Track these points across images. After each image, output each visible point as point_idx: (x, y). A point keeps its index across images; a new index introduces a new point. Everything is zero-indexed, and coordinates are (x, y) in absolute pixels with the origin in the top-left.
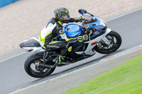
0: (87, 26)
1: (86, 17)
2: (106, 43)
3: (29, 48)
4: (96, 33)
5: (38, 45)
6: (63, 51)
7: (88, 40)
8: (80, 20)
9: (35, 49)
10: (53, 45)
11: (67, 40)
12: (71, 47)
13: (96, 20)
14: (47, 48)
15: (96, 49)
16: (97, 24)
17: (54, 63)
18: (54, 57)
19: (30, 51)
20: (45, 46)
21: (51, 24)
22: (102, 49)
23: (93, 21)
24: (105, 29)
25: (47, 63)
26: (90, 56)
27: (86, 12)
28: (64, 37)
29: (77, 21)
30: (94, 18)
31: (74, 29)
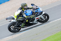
0: (35, 11)
1: (34, 7)
4: (38, 14)
5: (14, 19)
6: (24, 22)
7: (35, 17)
8: (32, 8)
9: (12, 20)
10: (20, 19)
12: (27, 20)
13: (38, 9)
15: (38, 21)
16: (39, 10)
17: (20, 26)
18: (20, 24)
19: (10, 21)
20: (16, 19)
21: (19, 10)
22: (41, 21)
23: (37, 9)
24: (42, 12)
25: (17, 27)
26: (36, 24)
27: (34, 5)
30: (37, 8)
31: (29, 12)
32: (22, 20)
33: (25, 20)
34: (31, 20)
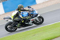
0: (30, 13)
2: (38, 20)
3: (7, 20)
5: (11, 19)
9: (9, 20)
10: (17, 19)
11: (22, 18)
13: (34, 11)
14: (14, 20)
16: (34, 12)
19: (7, 21)
23: (33, 11)
26: (31, 25)
27: (30, 7)
28: (21, 16)
29: (27, 11)
31: (25, 14)
32: (18, 20)
33: (21, 21)
34: (26, 21)
